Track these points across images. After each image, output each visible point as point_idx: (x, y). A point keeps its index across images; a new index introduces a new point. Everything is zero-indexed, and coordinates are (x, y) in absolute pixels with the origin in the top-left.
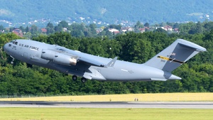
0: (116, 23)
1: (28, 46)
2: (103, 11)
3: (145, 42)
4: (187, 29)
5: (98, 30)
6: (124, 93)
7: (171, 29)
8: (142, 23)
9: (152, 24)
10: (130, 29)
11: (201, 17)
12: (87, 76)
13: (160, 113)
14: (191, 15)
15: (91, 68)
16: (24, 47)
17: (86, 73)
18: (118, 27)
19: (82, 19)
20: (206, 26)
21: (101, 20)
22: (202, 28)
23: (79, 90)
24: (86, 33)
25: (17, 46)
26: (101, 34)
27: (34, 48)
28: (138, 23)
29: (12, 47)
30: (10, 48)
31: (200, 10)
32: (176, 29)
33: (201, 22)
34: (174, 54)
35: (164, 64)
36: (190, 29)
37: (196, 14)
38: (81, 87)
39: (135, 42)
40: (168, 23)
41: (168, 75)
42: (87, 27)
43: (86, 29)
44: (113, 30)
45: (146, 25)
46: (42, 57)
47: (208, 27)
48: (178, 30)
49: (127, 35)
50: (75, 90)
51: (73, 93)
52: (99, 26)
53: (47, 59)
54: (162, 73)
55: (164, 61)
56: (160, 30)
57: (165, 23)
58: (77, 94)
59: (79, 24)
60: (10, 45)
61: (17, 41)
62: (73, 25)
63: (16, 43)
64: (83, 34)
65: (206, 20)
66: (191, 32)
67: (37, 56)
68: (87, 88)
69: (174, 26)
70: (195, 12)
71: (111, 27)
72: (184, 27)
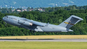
0: (20, 8)
1: (12, 18)
2: (15, 3)
3: (31, 15)
4: (48, 10)
5: (13, 10)
6: (22, 35)
7: (42, 10)
8: (30, 8)
9: (34, 8)
10: (26, 10)
11: (54, 5)
12: (36, 30)
13: (36, 43)
14: (50, 4)
15: (38, 27)
16: (11, 19)
17: (35, 29)
18: (21, 9)
19: (6, 6)
20: (55, 8)
21: (14, 6)
22: (54, 9)
23: (4, 34)
24: (8, 12)
25: (8, 18)
26: (14, 12)
27: (15, 19)
28: (29, 8)
29: (6, 18)
30: (5, 19)
31: (53, 3)
32: (44, 10)
33: (54, 7)
34: (70, 21)
35: (66, 25)
36: (49, 10)
37: (52, 4)
38: (5, 33)
39: (27, 15)
40: (40, 8)
41: (68, 29)
42: (8, 9)
43: (8, 10)
44: (18, 10)
45: (32, 8)
46: (18, 23)
47: (56, 9)
48: (45, 10)
49: (24, 12)
50: (2, 34)
51: (2, 35)
52: (13, 9)
53: (20, 23)
54: (66, 29)
55: (66, 24)
56: (37, 10)
57: (39, 7)
58: (3, 36)
59: (5, 8)
60: (5, 18)
61: (8, 16)
62: (2, 9)
63: (8, 17)
64: (7, 12)
65: (56, 6)
66: (50, 11)
67: (16, 22)
68: (7, 34)
69: (43, 9)
70: (52, 3)
71: (18, 9)
72: (47, 9)
